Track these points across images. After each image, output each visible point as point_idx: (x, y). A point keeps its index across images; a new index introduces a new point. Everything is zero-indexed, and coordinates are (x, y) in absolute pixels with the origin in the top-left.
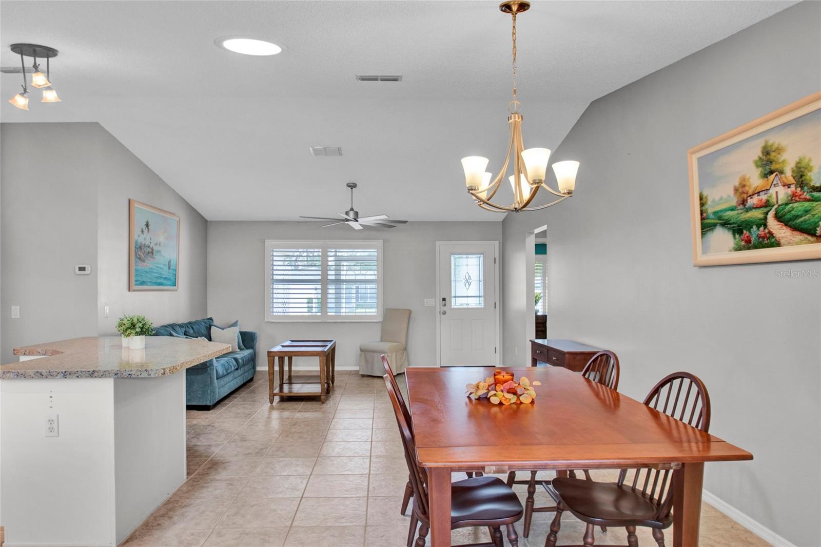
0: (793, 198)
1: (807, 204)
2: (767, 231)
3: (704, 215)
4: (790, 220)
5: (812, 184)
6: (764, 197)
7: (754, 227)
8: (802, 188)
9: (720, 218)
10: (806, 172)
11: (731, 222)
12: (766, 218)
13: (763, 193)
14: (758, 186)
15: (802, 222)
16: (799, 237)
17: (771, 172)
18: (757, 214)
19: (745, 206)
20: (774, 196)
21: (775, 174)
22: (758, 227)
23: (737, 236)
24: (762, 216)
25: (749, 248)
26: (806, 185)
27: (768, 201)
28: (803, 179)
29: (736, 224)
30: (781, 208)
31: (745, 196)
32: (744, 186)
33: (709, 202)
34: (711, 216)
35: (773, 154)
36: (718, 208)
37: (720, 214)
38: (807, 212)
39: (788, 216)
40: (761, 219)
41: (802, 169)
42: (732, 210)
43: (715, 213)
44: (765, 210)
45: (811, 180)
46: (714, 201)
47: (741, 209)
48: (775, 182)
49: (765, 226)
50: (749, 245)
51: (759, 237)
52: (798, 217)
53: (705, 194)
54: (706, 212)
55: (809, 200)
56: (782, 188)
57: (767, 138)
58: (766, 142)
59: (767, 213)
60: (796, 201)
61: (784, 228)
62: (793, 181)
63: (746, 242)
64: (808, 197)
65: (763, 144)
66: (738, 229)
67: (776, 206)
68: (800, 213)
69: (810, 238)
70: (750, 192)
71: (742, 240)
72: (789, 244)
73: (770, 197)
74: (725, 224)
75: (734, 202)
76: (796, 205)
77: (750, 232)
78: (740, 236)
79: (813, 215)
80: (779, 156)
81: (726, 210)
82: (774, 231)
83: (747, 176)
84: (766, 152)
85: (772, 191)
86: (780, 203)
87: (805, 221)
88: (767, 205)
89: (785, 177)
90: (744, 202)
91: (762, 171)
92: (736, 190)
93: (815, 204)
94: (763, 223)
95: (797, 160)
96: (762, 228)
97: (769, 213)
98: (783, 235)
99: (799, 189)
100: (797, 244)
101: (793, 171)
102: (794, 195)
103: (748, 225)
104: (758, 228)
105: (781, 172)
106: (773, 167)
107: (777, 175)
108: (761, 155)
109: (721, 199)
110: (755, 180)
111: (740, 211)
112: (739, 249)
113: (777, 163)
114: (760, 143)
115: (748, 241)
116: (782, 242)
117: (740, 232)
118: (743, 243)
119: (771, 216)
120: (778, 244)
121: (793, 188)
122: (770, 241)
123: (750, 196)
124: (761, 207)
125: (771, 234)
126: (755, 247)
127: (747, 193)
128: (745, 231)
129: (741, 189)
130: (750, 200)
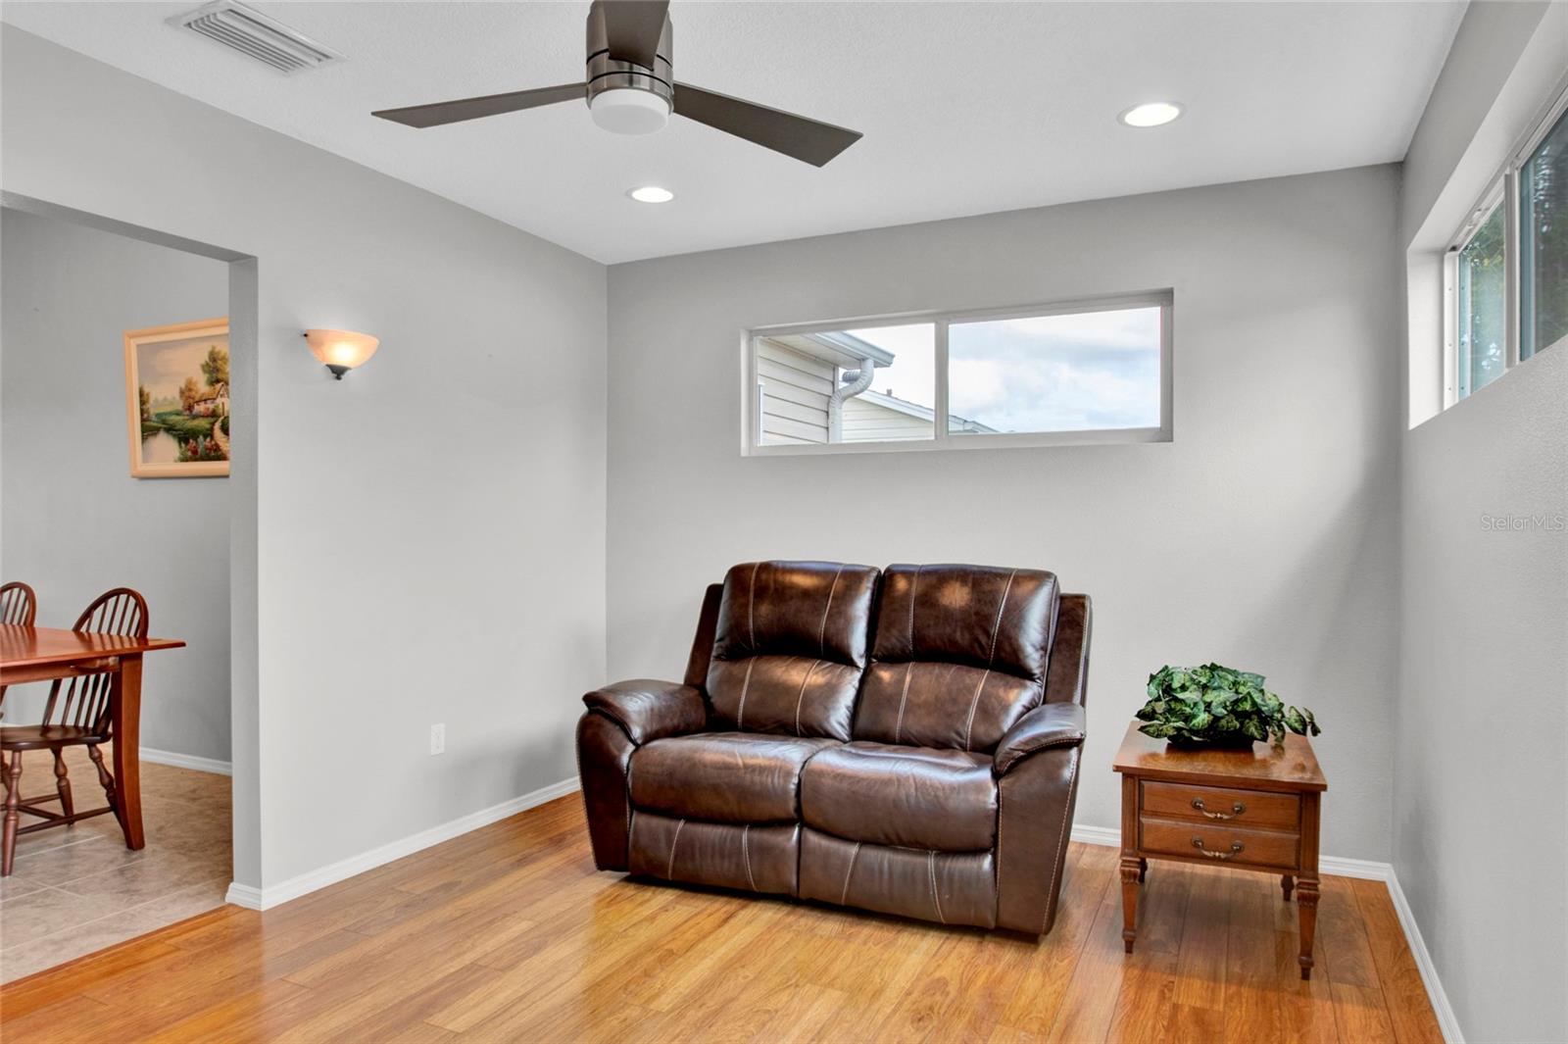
2: (213, 443)
3: (145, 415)
6: (210, 406)
7: (201, 437)
9: (164, 422)
11: (176, 428)
12: (212, 429)
13: (210, 401)
14: (204, 393)
17: (218, 381)
18: (204, 423)
19: (191, 412)
20: (221, 406)
21: (220, 384)
22: (205, 437)
23: (183, 445)
24: (208, 426)
25: (196, 460)
27: (214, 411)
29: (181, 431)
30: (227, 420)
31: (191, 401)
32: (190, 390)
33: (151, 401)
34: (154, 418)
35: (220, 362)
36: (161, 410)
37: (164, 417)
40: (207, 430)
42: (177, 414)
43: (157, 415)
44: (212, 420)
46: (156, 401)
47: (187, 415)
48: (221, 392)
49: (212, 438)
50: (195, 456)
51: (206, 448)
53: (146, 390)
54: (148, 412)
56: (228, 400)
57: (215, 344)
58: (214, 348)
59: (213, 424)
63: (192, 452)
65: (210, 349)
66: (184, 437)
67: (222, 418)
70: (197, 398)
71: (189, 450)
74: (170, 429)
75: (179, 405)
77: (197, 442)
78: (186, 445)
80: (225, 366)
81: (171, 414)
82: (221, 444)
83: (194, 380)
84: (214, 357)
85: (219, 401)
86: (226, 415)
88: (214, 415)
90: (190, 408)
91: (208, 379)
92: (182, 393)
94: (209, 434)
96: (208, 439)
97: (216, 424)
98: (229, 449)
103: (194, 434)
104: (205, 440)
105: (227, 383)
106: (220, 376)
107: (223, 385)
108: (208, 360)
109: (165, 399)
110: (202, 387)
111: (186, 418)
112: (184, 459)
113: (223, 372)
114: (207, 347)
115: (195, 452)
116: (228, 455)
117: (187, 442)
118: (189, 454)
119: (217, 426)
120: (224, 458)
122: (216, 454)
123: (197, 402)
124: (208, 416)
125: (217, 448)
126: (202, 459)
127: (193, 398)
128: (191, 441)
129: (187, 392)
130: (196, 407)
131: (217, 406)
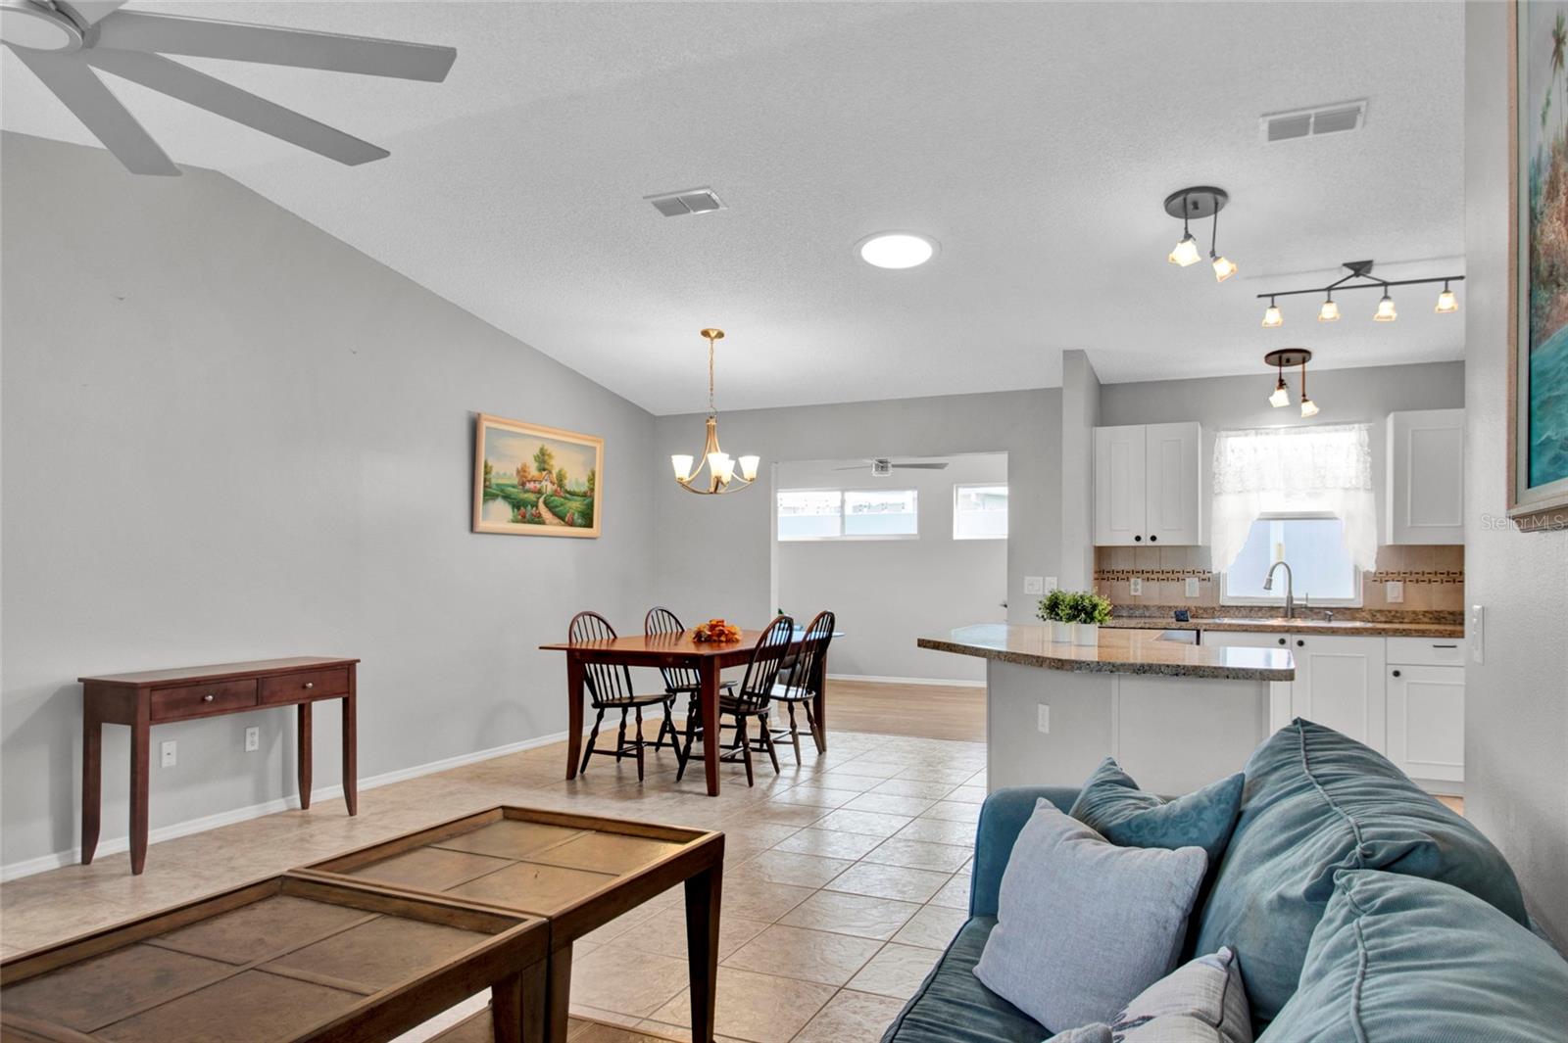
0: (555, 493)
1: (562, 500)
2: (537, 512)
3: (488, 483)
4: (553, 508)
5: (566, 488)
6: (538, 486)
7: (529, 507)
8: (560, 489)
9: (502, 491)
10: (563, 479)
11: (511, 497)
12: (537, 502)
13: (538, 483)
14: (534, 476)
16: (557, 521)
17: (544, 470)
18: (532, 497)
19: (524, 487)
20: (545, 487)
21: (546, 472)
22: (532, 506)
23: (515, 511)
24: (535, 499)
25: (525, 522)
26: (563, 487)
27: (540, 490)
28: (562, 482)
29: (515, 500)
30: (548, 498)
31: (525, 480)
32: (525, 471)
33: (494, 473)
34: (494, 487)
35: (546, 457)
36: (500, 481)
37: (503, 487)
38: (562, 505)
39: (552, 505)
40: (534, 502)
41: (562, 476)
42: (514, 487)
43: (497, 485)
44: (538, 496)
45: (565, 486)
46: (498, 473)
47: (521, 489)
48: (546, 478)
49: (537, 508)
50: (524, 520)
51: (532, 515)
52: (557, 507)
53: (490, 464)
54: (490, 480)
55: (563, 498)
56: (550, 484)
57: (545, 443)
58: (543, 446)
59: (538, 498)
60: (557, 496)
61: (549, 512)
62: (557, 483)
63: (522, 517)
64: (563, 496)
65: (541, 446)
66: (517, 505)
67: (545, 496)
68: (558, 505)
69: (562, 522)
70: (529, 478)
71: (519, 514)
72: (551, 524)
73: (541, 487)
74: (507, 497)
75: (515, 481)
76: (556, 498)
77: (526, 510)
78: (518, 511)
79: (565, 509)
80: (550, 460)
81: (508, 486)
82: (542, 513)
83: (528, 465)
84: (543, 452)
85: (544, 483)
86: (547, 494)
87: (560, 511)
88: (539, 492)
89: (552, 477)
90: (523, 484)
91: (538, 466)
92: (518, 472)
93: (566, 501)
94: (535, 505)
95: (560, 469)
96: (534, 509)
98: (547, 517)
100: (555, 525)
101: (557, 475)
102: (556, 491)
103: (525, 504)
104: (532, 509)
105: (550, 473)
106: (546, 466)
108: (539, 454)
109: (505, 474)
110: (533, 471)
111: (520, 491)
112: (515, 521)
113: (548, 464)
114: (538, 445)
115: (524, 516)
116: (547, 522)
117: (519, 508)
118: (520, 517)
119: (541, 500)
120: (542, 523)
121: (556, 486)
122: (538, 520)
124: (535, 493)
125: (539, 516)
126: (529, 522)
127: (527, 478)
128: (522, 509)
129: (522, 472)
130: (527, 484)
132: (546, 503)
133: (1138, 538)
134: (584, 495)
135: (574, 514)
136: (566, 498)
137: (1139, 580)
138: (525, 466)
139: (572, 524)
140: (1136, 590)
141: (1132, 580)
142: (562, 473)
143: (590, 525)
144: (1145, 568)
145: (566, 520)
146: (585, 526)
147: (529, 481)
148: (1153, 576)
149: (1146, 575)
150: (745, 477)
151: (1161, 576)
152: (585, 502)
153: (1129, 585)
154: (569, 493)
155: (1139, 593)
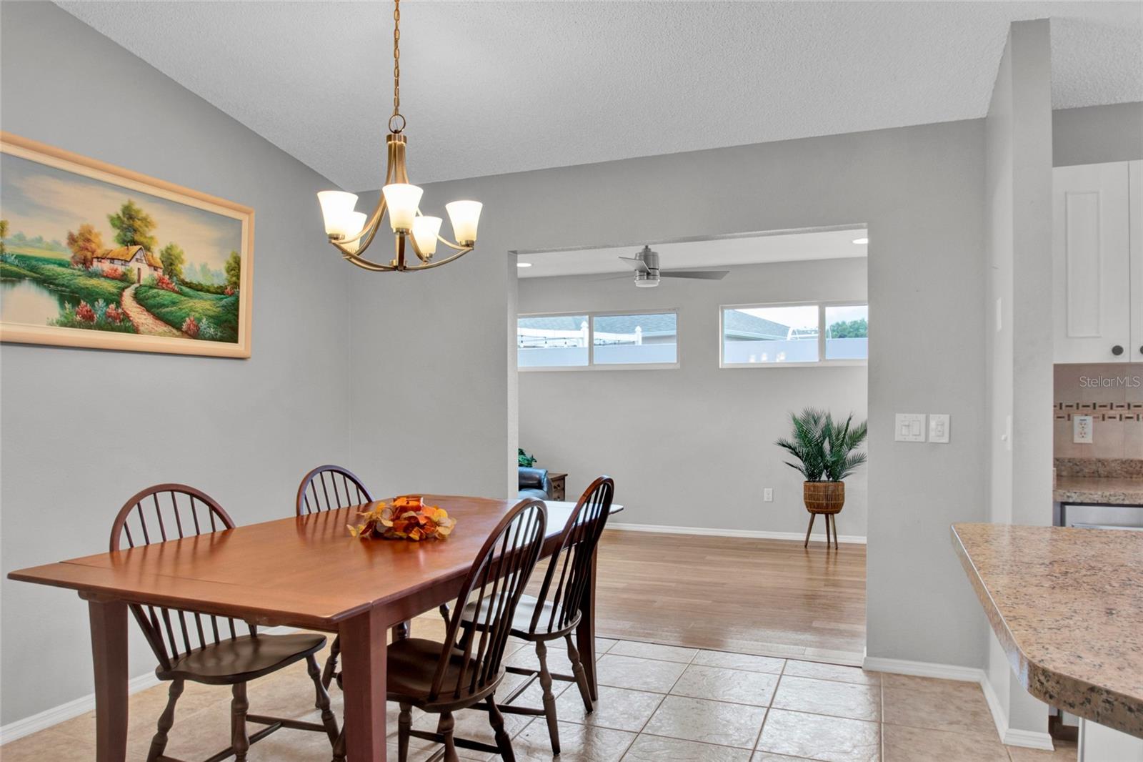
0: (159, 283)
1: (174, 295)
2: (120, 311)
4: (154, 306)
5: (182, 277)
6: (121, 269)
7: (101, 302)
8: (171, 277)
9: (33, 269)
10: (177, 262)
11: (57, 282)
12: (120, 295)
13: (120, 262)
14: (112, 250)
15: (168, 313)
16: (162, 328)
17: (134, 243)
18: (109, 286)
19: (87, 268)
20: (136, 272)
21: (138, 247)
22: (108, 302)
23: (67, 306)
24: (115, 291)
25: (90, 328)
26: (176, 275)
27: (125, 274)
28: (173, 267)
29: (67, 287)
30: (143, 289)
31: (89, 255)
32: (89, 240)
33: (8, 235)
34: (12, 259)
35: (139, 223)
36: (28, 252)
37: (34, 263)
38: (174, 303)
39: (151, 302)
40: (113, 294)
41: (173, 258)
42: (61, 264)
43: (21, 258)
44: (121, 284)
45: (181, 273)
46: (19, 236)
47: (79, 270)
48: (138, 256)
49: (119, 304)
50: (88, 322)
51: (108, 316)
52: (163, 306)
55: (177, 292)
56: (148, 267)
57: (134, 199)
58: (130, 202)
59: (123, 289)
60: (163, 289)
61: (146, 313)
62: (162, 266)
63: (83, 317)
64: (176, 288)
65: (126, 203)
66: (69, 296)
67: (137, 285)
68: (166, 303)
69: (174, 331)
70: (99, 253)
71: (77, 313)
72: (150, 333)
73: (128, 270)
74: (44, 281)
75: (67, 255)
76: (162, 292)
77: (93, 305)
78: (73, 306)
79: (181, 309)
80: (146, 229)
81: (48, 261)
82: (131, 314)
83: (96, 230)
84: (129, 213)
85: (134, 265)
86: (142, 283)
87: (171, 312)
88: (124, 279)
89: (152, 256)
90: (86, 262)
91: (119, 235)
92: (72, 240)
93: (183, 298)
94: (116, 299)
95: (169, 246)
96: (113, 306)
97: (126, 290)
98: (143, 321)
99: (167, 277)
100: (160, 334)
101: (162, 255)
102: (161, 280)
103: (91, 296)
104: (107, 305)
105: (148, 249)
106: (137, 237)
107: (140, 249)
108: (121, 214)
109: (40, 240)
111: (77, 272)
112: (68, 323)
113: (142, 234)
115: (87, 316)
116: (141, 328)
117: (75, 302)
118: (78, 318)
119: (128, 294)
120: (135, 330)
121: (160, 272)
122: (123, 324)
123: (98, 258)
124: (114, 279)
125: (126, 317)
126: (100, 327)
127: (93, 252)
128: (83, 303)
129: (83, 245)
130: (95, 263)
131: (130, 271)
132: (137, 297)
133: (1117, 350)
134: (220, 291)
135: (200, 320)
136: (181, 293)
137: (1089, 419)
138: (90, 232)
139: (196, 334)
140: (1083, 435)
141: (1077, 418)
142: (175, 252)
143: (233, 338)
144: (1099, 402)
145: (184, 327)
146: (221, 340)
147: (100, 259)
148: (1112, 413)
149: (1100, 411)
150: (458, 240)
151: (1126, 413)
152: (223, 302)
153: (1072, 427)
154: (189, 285)
155: (1089, 439)
